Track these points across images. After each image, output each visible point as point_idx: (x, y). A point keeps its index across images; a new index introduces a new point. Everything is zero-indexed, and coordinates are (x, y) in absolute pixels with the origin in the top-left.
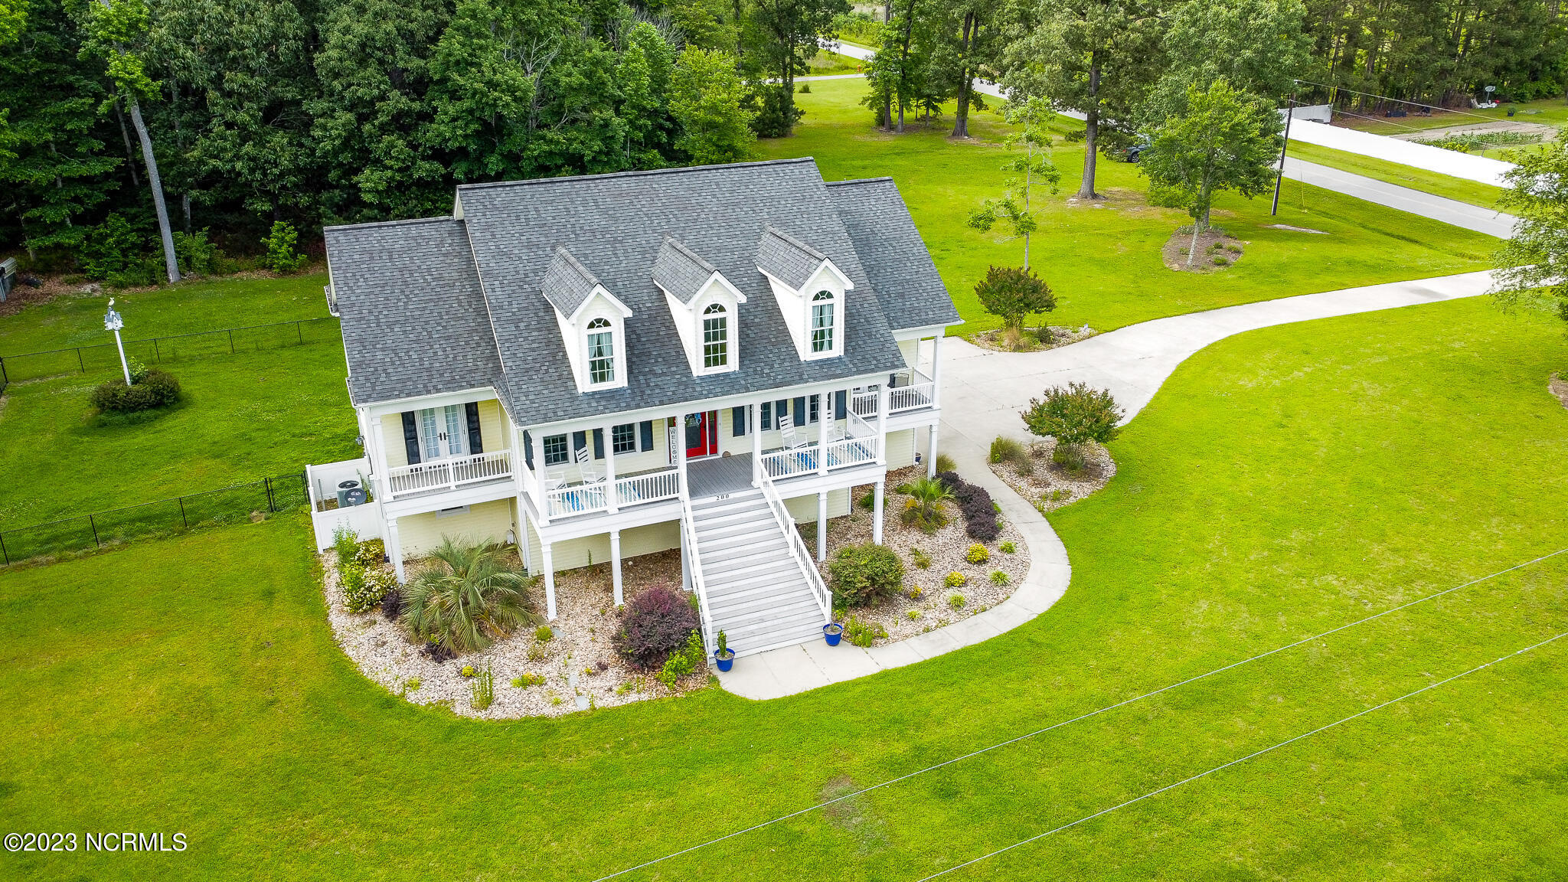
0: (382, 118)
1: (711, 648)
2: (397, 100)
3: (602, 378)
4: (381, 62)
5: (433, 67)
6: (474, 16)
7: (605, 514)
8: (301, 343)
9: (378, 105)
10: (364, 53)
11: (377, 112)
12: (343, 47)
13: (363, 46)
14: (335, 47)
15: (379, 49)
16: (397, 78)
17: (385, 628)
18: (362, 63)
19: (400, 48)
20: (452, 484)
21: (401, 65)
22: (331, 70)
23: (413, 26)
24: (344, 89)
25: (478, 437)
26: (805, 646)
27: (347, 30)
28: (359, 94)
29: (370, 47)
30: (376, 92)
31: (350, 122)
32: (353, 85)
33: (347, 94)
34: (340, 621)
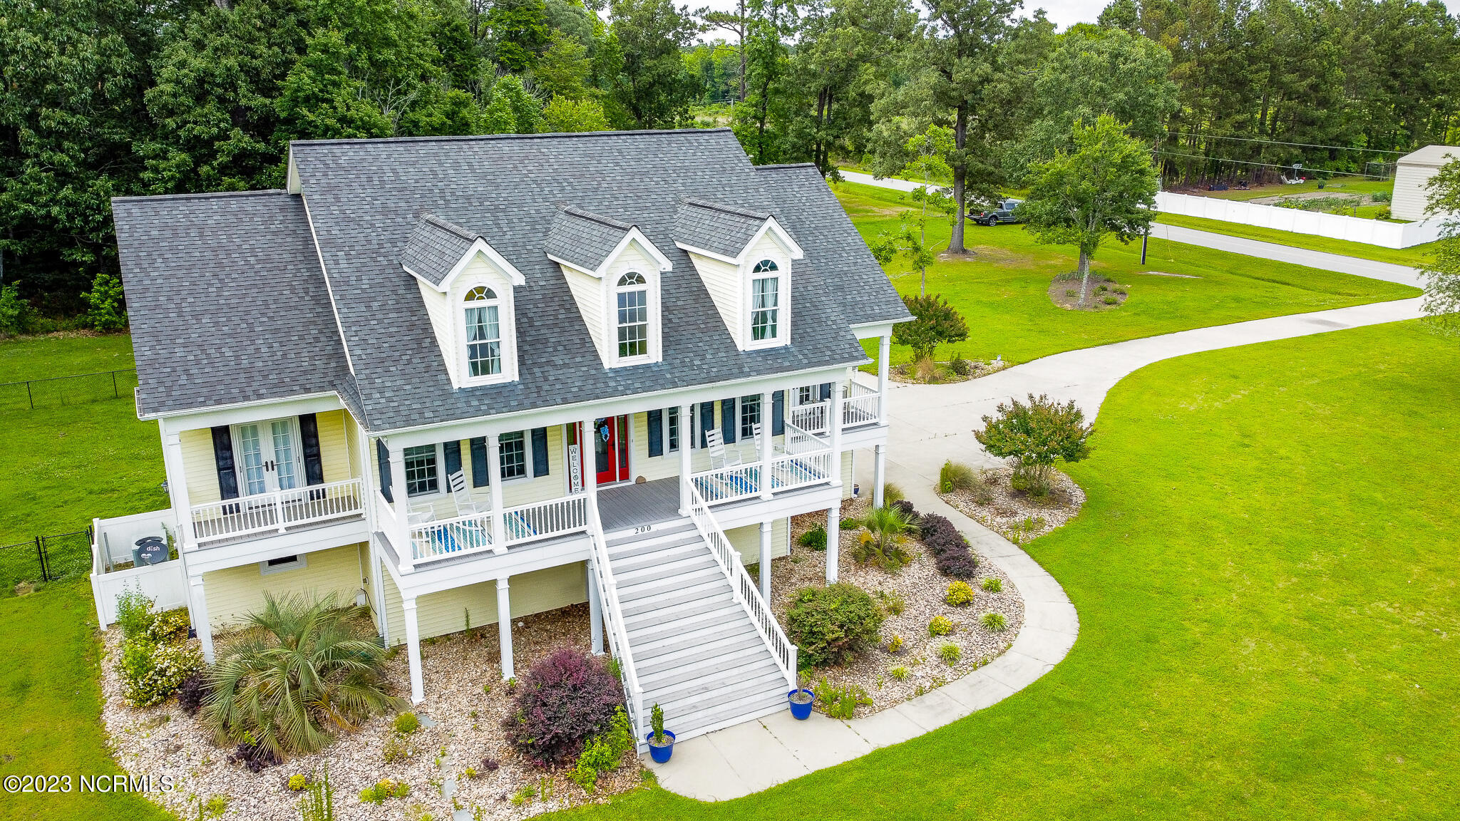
0: (221, 159)
1: (642, 730)
2: (240, 139)
3: (485, 371)
4: (222, 100)
5: (279, 105)
6: (325, 51)
7: (491, 555)
8: (117, 397)
9: (217, 144)
10: (201, 89)
11: (217, 151)
12: (178, 82)
13: (201, 81)
14: (168, 81)
15: (218, 85)
16: (239, 115)
17: (180, 725)
18: (200, 99)
19: (243, 87)
20: (281, 525)
21: (243, 102)
22: (165, 106)
23: (257, 63)
24: (179, 127)
25: (317, 467)
26: (764, 721)
27: (182, 64)
28: (195, 132)
29: (209, 83)
30: (215, 130)
31: (184, 163)
32: (189, 122)
33: (182, 133)
34: (116, 719)
